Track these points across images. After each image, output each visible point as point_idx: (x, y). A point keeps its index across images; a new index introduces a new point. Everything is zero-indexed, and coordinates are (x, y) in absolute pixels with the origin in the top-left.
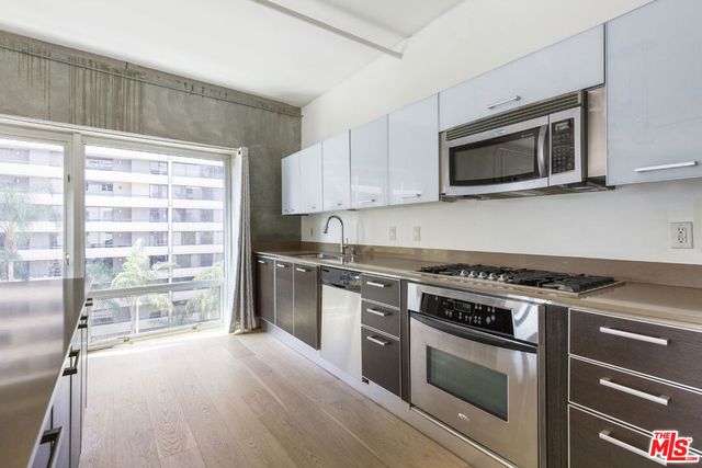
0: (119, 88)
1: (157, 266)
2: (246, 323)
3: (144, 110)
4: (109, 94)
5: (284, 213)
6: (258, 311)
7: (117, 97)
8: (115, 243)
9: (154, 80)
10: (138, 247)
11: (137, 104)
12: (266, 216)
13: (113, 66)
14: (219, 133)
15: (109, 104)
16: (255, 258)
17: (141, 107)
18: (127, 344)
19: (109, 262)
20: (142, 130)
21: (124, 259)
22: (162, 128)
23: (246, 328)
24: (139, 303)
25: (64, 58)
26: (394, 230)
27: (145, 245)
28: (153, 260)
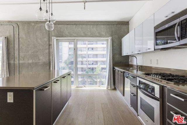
1: (103, 71)
2: (111, 87)
5: (122, 55)
6: (114, 84)
8: (94, 64)
9: (89, 24)
10: (99, 65)
12: (117, 56)
14: (104, 34)
16: (114, 68)
18: (85, 87)
19: (93, 69)
21: (95, 68)
23: (111, 88)
24: (99, 81)
25: (73, 24)
26: (151, 61)
27: (100, 65)
28: (102, 69)
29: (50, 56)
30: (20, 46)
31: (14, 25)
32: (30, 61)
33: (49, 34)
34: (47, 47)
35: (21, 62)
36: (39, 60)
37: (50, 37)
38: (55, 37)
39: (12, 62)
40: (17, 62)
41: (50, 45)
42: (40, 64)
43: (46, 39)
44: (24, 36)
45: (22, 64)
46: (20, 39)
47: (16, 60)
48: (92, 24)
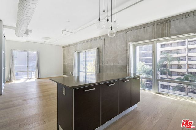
0: (163, 26)
3: (170, 29)
4: (161, 29)
7: (163, 29)
11: (168, 28)
13: (162, 21)
15: (161, 32)
17: (169, 29)
18: (167, 95)
20: (170, 35)
22: (177, 33)
29: (127, 60)
30: (106, 53)
31: (102, 39)
32: (112, 65)
33: (126, 40)
34: (125, 52)
35: (106, 65)
36: (118, 63)
37: (127, 43)
38: (131, 43)
39: (101, 65)
40: (104, 65)
41: (127, 50)
42: (119, 66)
43: (124, 46)
44: (108, 45)
45: (107, 66)
46: (106, 48)
47: (103, 63)
48: (178, 18)
